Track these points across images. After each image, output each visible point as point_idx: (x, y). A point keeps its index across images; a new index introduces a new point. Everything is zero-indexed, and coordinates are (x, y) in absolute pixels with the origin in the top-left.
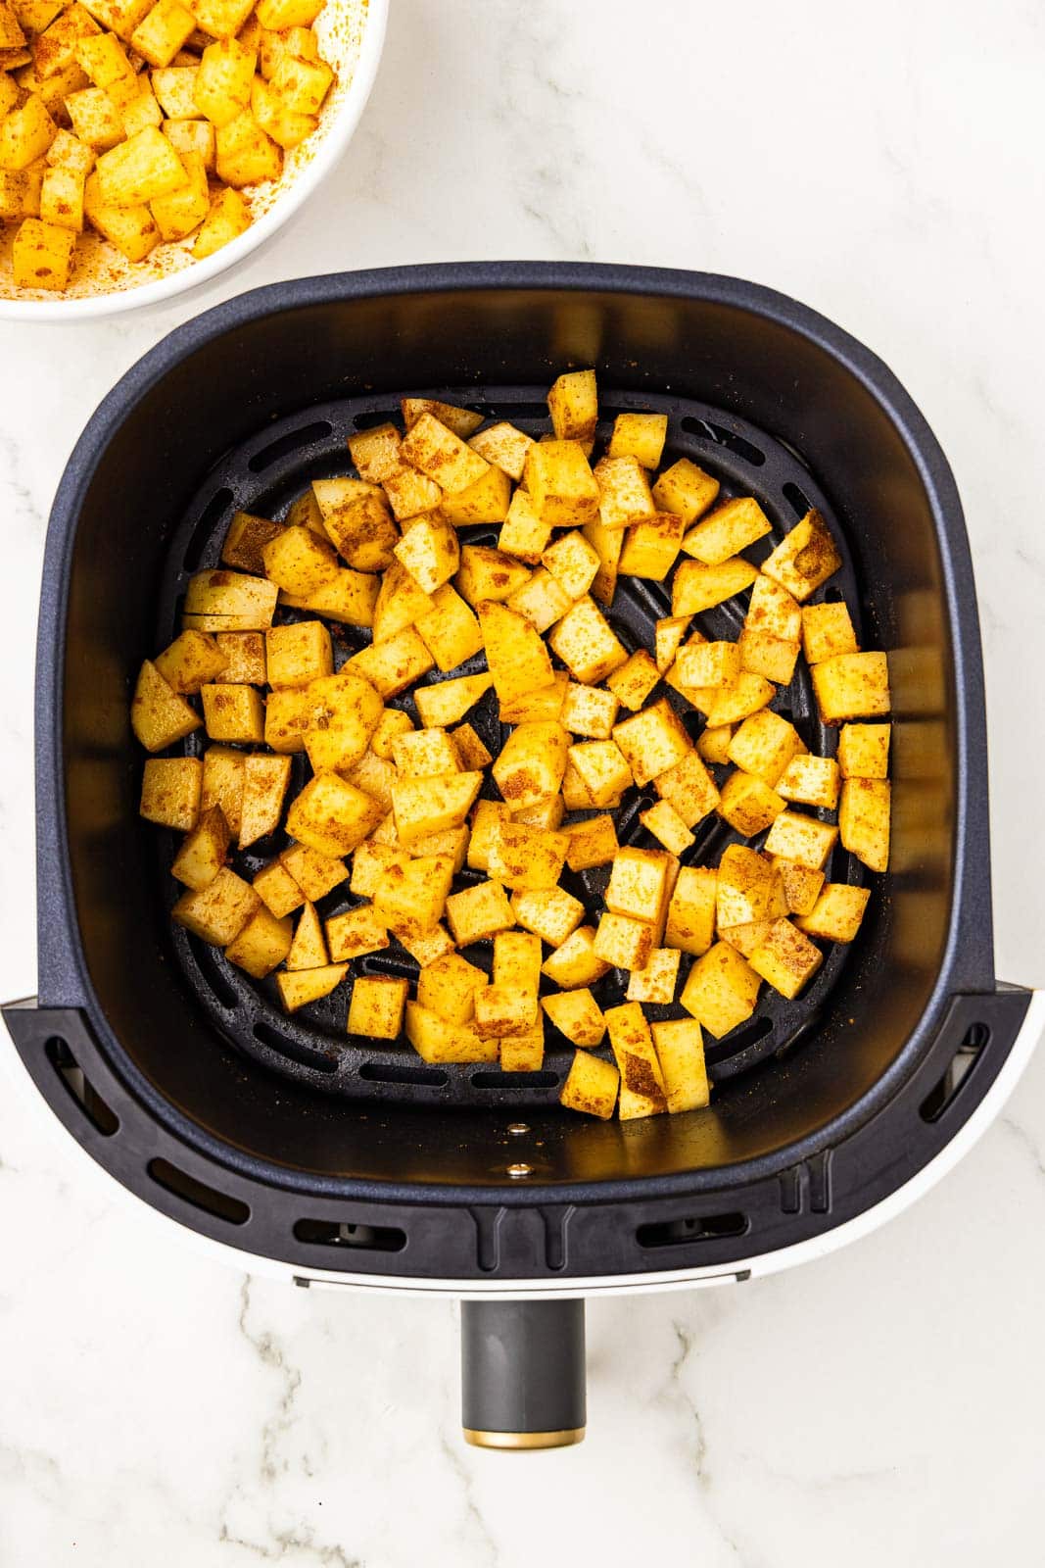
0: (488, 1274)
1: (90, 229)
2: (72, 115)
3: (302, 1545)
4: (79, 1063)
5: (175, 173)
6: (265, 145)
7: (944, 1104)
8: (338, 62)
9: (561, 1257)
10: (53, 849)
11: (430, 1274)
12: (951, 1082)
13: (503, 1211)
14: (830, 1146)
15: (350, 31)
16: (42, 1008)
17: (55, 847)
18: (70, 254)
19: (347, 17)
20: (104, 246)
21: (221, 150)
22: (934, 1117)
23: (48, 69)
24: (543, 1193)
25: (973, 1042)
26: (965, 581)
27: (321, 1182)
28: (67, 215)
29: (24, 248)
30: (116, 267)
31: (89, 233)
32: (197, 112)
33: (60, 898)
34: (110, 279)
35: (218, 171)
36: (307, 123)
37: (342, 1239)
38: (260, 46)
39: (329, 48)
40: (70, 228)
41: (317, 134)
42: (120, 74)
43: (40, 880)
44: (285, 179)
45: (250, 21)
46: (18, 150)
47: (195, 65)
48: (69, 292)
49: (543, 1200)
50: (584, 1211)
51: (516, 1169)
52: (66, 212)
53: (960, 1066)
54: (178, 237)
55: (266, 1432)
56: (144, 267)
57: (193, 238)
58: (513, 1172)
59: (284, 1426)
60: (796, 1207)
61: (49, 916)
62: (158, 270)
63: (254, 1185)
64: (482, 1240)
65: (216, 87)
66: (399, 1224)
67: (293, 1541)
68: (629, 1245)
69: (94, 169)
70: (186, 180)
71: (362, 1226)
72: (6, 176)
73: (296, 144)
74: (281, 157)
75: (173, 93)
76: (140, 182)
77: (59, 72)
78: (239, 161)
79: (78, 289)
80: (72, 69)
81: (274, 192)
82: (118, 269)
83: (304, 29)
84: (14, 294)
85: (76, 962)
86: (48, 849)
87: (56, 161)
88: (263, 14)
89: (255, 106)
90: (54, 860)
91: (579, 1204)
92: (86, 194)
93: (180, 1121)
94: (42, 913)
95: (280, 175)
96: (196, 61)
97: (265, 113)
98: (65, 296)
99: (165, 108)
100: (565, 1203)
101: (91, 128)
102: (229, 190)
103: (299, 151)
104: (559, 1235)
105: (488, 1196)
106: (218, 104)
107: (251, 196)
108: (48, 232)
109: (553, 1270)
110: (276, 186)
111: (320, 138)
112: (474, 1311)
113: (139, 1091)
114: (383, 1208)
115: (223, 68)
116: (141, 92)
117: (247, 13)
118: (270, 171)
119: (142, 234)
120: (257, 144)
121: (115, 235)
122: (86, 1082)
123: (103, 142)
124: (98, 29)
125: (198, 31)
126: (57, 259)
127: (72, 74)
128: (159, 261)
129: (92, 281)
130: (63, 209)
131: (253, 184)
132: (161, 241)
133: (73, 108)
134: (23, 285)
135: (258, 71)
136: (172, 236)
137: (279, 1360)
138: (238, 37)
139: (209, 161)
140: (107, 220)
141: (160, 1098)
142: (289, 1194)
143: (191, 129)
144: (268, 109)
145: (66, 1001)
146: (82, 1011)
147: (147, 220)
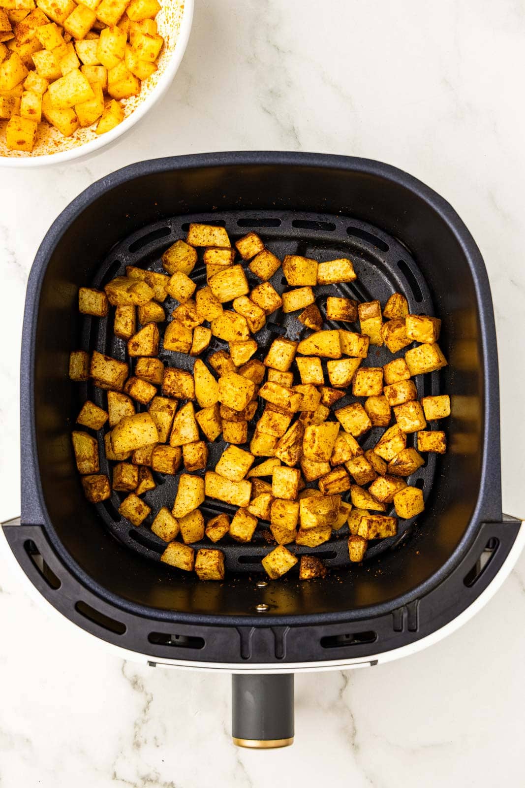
0: (245, 661)
1: (45, 121)
2: (36, 64)
3: (154, 782)
4: (41, 553)
5: (88, 91)
6: (132, 78)
7: (476, 577)
8: (168, 36)
9: (283, 652)
10: (29, 445)
11: (216, 661)
12: (480, 565)
13: (253, 629)
14: (419, 598)
15: (175, 21)
16: (23, 525)
17: (30, 444)
18: (35, 133)
19: (173, 14)
20: (51, 129)
21: (110, 81)
22: (471, 584)
23: (23, 39)
24: (274, 620)
25: (491, 546)
26: (489, 315)
27: (162, 613)
28: (33, 115)
29: (12, 131)
30: (57, 139)
31: (44, 122)
32: (97, 62)
33: (32, 470)
34: (54, 146)
35: (109, 91)
36: (152, 68)
37: (173, 642)
38: (129, 28)
39: (164, 29)
40: (35, 121)
41: (158, 72)
42: (57, 44)
43: (22, 461)
44: (142, 95)
45: (124, 16)
46: (9, 80)
47: (96, 38)
48: (34, 152)
49: (274, 624)
50: (294, 629)
51: (259, 607)
52: (33, 113)
53: (484, 558)
54: (88, 125)
55: (136, 725)
56: (72, 140)
57: (96, 124)
58: (259, 609)
59: (144, 722)
60: (401, 628)
61: (27, 479)
62: (78, 141)
63: (129, 615)
64: (243, 643)
65: (108, 50)
66: (201, 635)
67: (149, 780)
68: (317, 646)
69: (47, 90)
70: (93, 95)
71: (182, 636)
72: (4, 100)
73: (147, 77)
74: (140, 85)
75: (86, 52)
76: (70, 96)
77: (28, 41)
78: (118, 86)
79: (38, 150)
80: (35, 40)
81: (136, 102)
82: (58, 141)
83: (151, 20)
84: (6, 153)
85: (40, 502)
86: (26, 445)
87: (29, 86)
88: (130, 13)
89: (127, 61)
90: (29, 450)
91: (291, 626)
92: (43, 104)
93: (91, 583)
94: (23, 478)
95: (139, 93)
96: (98, 36)
97: (131, 62)
98: (32, 154)
99: (82, 60)
100: (285, 625)
101: (45, 70)
102: (114, 101)
103: (149, 81)
104: (282, 642)
105: (246, 621)
106: (109, 59)
107: (125, 104)
108: (24, 122)
109: (278, 659)
110: (137, 99)
111: (160, 74)
112: (238, 680)
113: (72, 567)
114: (193, 627)
115: (110, 40)
116: (69, 52)
117: (123, 12)
118: (134, 91)
119: (71, 123)
120: (128, 78)
121: (58, 124)
122: (44, 562)
123: (51, 77)
124: (48, 21)
125: (98, 21)
126: (28, 136)
127: (35, 43)
128: (79, 136)
129: (46, 147)
130: (32, 111)
131: (126, 98)
132: (80, 126)
133: (36, 59)
134: (11, 149)
135: (128, 41)
136: (85, 124)
137: (142, 689)
138: (118, 25)
139: (104, 86)
140: (53, 116)
141: (81, 571)
142: (146, 620)
143: (96, 70)
144: (133, 61)
145: (35, 521)
146: (42, 527)
147: (73, 115)
